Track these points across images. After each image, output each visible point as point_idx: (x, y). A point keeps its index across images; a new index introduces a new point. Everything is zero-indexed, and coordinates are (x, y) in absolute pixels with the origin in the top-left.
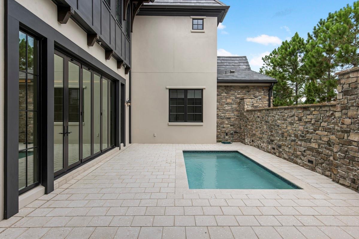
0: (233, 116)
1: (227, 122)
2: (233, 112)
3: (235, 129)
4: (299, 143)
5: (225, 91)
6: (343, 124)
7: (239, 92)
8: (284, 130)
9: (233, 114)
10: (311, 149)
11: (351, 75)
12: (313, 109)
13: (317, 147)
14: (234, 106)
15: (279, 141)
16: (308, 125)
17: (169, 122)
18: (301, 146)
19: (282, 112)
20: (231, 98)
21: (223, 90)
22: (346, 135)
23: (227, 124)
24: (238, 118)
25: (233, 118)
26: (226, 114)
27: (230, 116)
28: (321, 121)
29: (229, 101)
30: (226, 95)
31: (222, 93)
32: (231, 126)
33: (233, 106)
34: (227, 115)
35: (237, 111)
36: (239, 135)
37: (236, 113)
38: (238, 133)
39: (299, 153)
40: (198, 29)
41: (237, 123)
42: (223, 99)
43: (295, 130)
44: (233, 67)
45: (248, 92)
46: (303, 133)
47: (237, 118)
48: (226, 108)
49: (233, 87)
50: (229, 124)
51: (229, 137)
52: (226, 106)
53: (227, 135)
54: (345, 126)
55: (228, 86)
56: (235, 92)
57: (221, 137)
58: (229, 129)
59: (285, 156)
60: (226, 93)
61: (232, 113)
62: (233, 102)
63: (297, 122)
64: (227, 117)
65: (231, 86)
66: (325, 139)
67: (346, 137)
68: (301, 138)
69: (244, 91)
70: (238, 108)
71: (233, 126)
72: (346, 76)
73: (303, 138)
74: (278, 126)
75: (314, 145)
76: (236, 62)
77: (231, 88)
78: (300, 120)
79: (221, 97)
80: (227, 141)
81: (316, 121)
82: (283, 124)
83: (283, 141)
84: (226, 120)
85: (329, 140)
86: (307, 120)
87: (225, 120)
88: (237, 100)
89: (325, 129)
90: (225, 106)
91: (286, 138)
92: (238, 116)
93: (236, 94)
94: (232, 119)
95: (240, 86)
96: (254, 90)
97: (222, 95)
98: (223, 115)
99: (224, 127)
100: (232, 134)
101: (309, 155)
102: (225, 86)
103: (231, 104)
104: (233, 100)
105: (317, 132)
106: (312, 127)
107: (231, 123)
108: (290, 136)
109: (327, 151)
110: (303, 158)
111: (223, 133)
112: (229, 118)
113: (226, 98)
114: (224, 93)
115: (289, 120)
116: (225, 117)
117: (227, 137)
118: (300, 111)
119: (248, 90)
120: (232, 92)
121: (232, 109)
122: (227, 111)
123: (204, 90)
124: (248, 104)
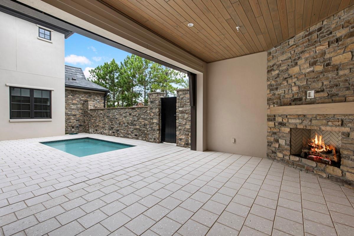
0: (78, 114)
1: (73, 118)
2: (78, 110)
3: (80, 123)
4: (130, 127)
5: (71, 94)
6: (151, 116)
7: (83, 95)
8: (121, 121)
9: (78, 112)
10: (136, 129)
11: (153, 95)
12: (137, 109)
13: (139, 127)
14: (79, 106)
15: (117, 127)
16: (135, 117)
17: (11, 118)
18: (131, 128)
19: (119, 111)
20: (76, 99)
21: (69, 93)
22: (152, 120)
23: (73, 120)
24: (82, 115)
25: (78, 115)
26: (72, 112)
27: (75, 114)
28: (141, 115)
29: (74, 102)
30: (72, 97)
31: (69, 95)
32: (76, 121)
33: (78, 106)
34: (73, 113)
35: (81, 110)
36: (83, 127)
37: (80, 111)
38: (82, 126)
39: (130, 132)
40: (45, 38)
41: (81, 118)
42: (70, 100)
43: (127, 120)
44: (71, 74)
45: (90, 96)
46: (132, 122)
47: (81, 115)
48: (72, 107)
49: (78, 92)
50: (75, 120)
51: (75, 129)
52: (72, 105)
53: (73, 128)
54: (151, 117)
55: (74, 91)
56: (80, 95)
57: (68, 130)
58: (74, 123)
59: (121, 135)
60: (71, 96)
61: (77, 111)
62: (78, 103)
63: (129, 116)
64: (73, 114)
65: (76, 91)
66: (143, 123)
67: (152, 121)
68: (131, 124)
69: (87, 96)
70: (82, 107)
71: (78, 121)
72: (152, 95)
73: (132, 124)
74: (117, 119)
75: (138, 127)
76: (73, 71)
77: (76, 92)
78: (130, 114)
79: (68, 98)
80: (73, 132)
81: (138, 115)
82: (120, 117)
83: (120, 127)
84: (72, 117)
85: (145, 124)
86: (134, 115)
87: (72, 116)
88: (82, 101)
89: (143, 119)
90: (71, 105)
91: (122, 125)
92: (82, 114)
93: (80, 97)
94: (78, 116)
95: (83, 91)
96: (95, 95)
97: (69, 97)
98: (69, 112)
99: (70, 122)
100: (77, 127)
101: (135, 132)
102: (71, 90)
103: (77, 104)
104: (78, 101)
105: (139, 120)
106: (136, 118)
107: (77, 118)
108: (124, 124)
109: (144, 129)
110: (132, 134)
111: (69, 126)
112: (75, 115)
113: (72, 100)
114: (70, 95)
115: (124, 115)
116: (71, 114)
117: (73, 130)
118: (131, 110)
119: (89, 95)
120: (77, 95)
121: (77, 108)
122: (73, 109)
123: (52, 92)
124: (91, 105)
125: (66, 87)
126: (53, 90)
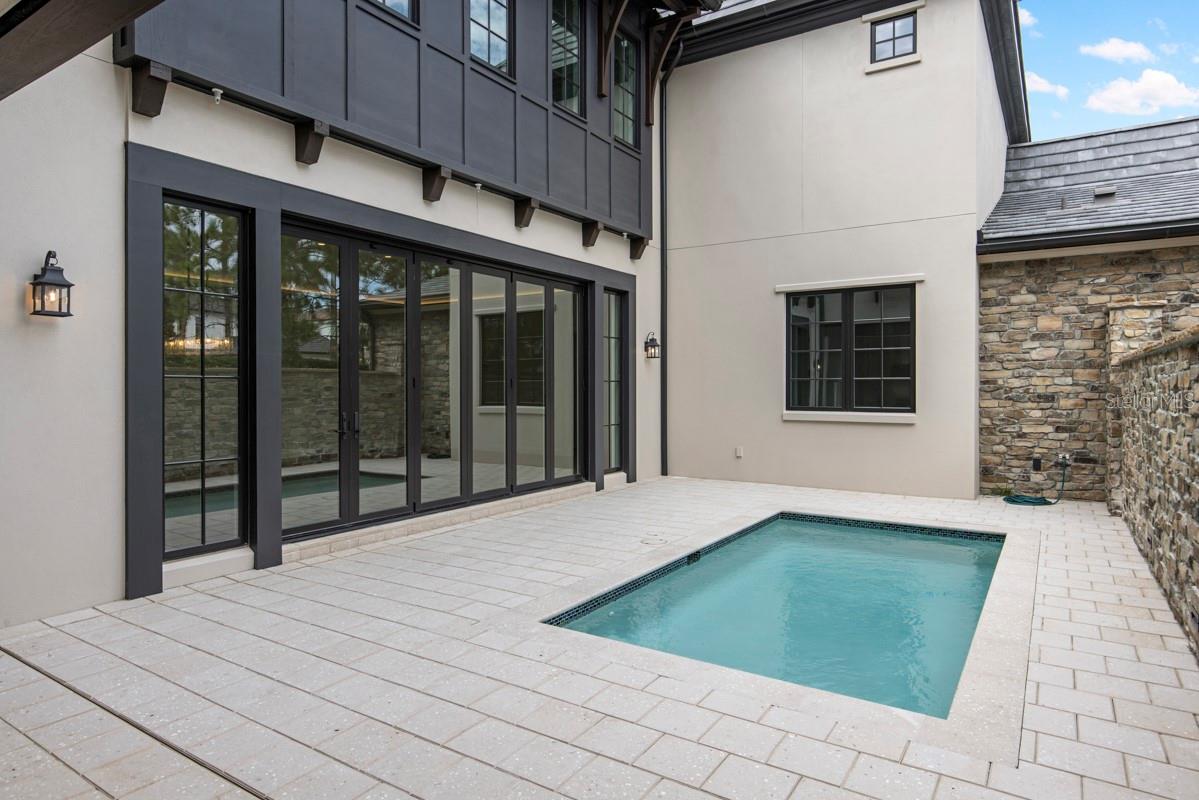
0: (1069, 388)
1: (1037, 414)
2: (1068, 369)
3: (1077, 446)
5: (1030, 282)
7: (1103, 280)
9: (1069, 380)
14: (1073, 345)
17: (788, 408)
20: (1057, 310)
21: (1017, 280)
23: (1039, 422)
24: (1096, 396)
25: (1067, 396)
26: (1034, 381)
27: (1051, 390)
29: (1045, 323)
30: (1032, 298)
31: (1013, 293)
32: (1058, 429)
33: (1068, 343)
34: (1039, 384)
35: (1089, 365)
36: (1099, 470)
37: (1083, 375)
38: (1094, 461)
40: (894, 57)
41: (1088, 416)
42: (1019, 319)
45: (1152, 277)
47: (1088, 395)
48: (1034, 355)
49: (1069, 264)
50: (1050, 424)
51: (1049, 477)
52: (1036, 344)
53: (1037, 466)
55: (1042, 262)
56: (1081, 283)
57: (1010, 475)
58: (1046, 444)
60: (1030, 291)
61: (1063, 375)
62: (1067, 329)
64: (1041, 390)
65: (1060, 261)
69: (1128, 278)
70: (1096, 353)
71: (1070, 430)
77: (1059, 269)
79: (1010, 309)
80: (1037, 492)
84: (1034, 405)
87: (1029, 405)
88: (1091, 317)
90: (1028, 345)
92: (1094, 389)
93: (1086, 291)
94: (1063, 403)
95: (1104, 256)
96: (1187, 266)
97: (1014, 299)
98: (1016, 383)
99: (1022, 436)
100: (1063, 465)
102: (1027, 263)
103: (1060, 335)
104: (1066, 318)
107: (1060, 416)
111: (1017, 457)
112: (1051, 398)
113: (1034, 313)
114: (1024, 291)
116: (1027, 391)
117: (1037, 477)
119: (1149, 271)
120: (1064, 286)
121: (1064, 356)
122: (1040, 365)
123: (918, 288)
124: (1129, 332)
125: (980, 252)
126: (922, 282)
